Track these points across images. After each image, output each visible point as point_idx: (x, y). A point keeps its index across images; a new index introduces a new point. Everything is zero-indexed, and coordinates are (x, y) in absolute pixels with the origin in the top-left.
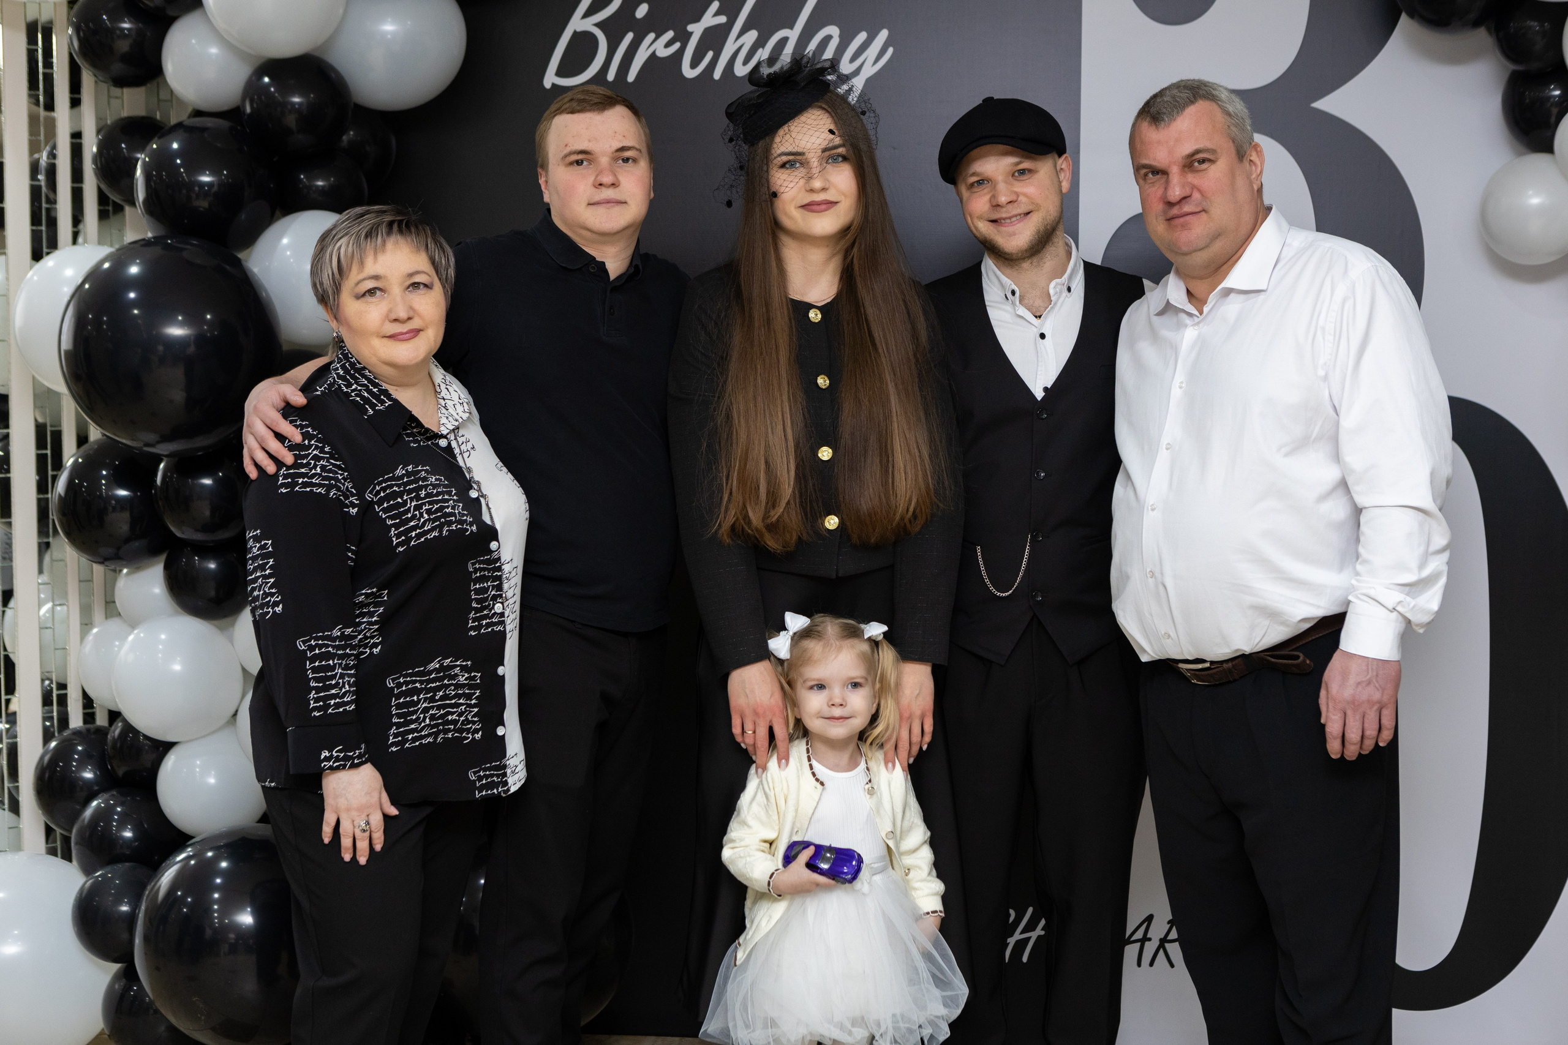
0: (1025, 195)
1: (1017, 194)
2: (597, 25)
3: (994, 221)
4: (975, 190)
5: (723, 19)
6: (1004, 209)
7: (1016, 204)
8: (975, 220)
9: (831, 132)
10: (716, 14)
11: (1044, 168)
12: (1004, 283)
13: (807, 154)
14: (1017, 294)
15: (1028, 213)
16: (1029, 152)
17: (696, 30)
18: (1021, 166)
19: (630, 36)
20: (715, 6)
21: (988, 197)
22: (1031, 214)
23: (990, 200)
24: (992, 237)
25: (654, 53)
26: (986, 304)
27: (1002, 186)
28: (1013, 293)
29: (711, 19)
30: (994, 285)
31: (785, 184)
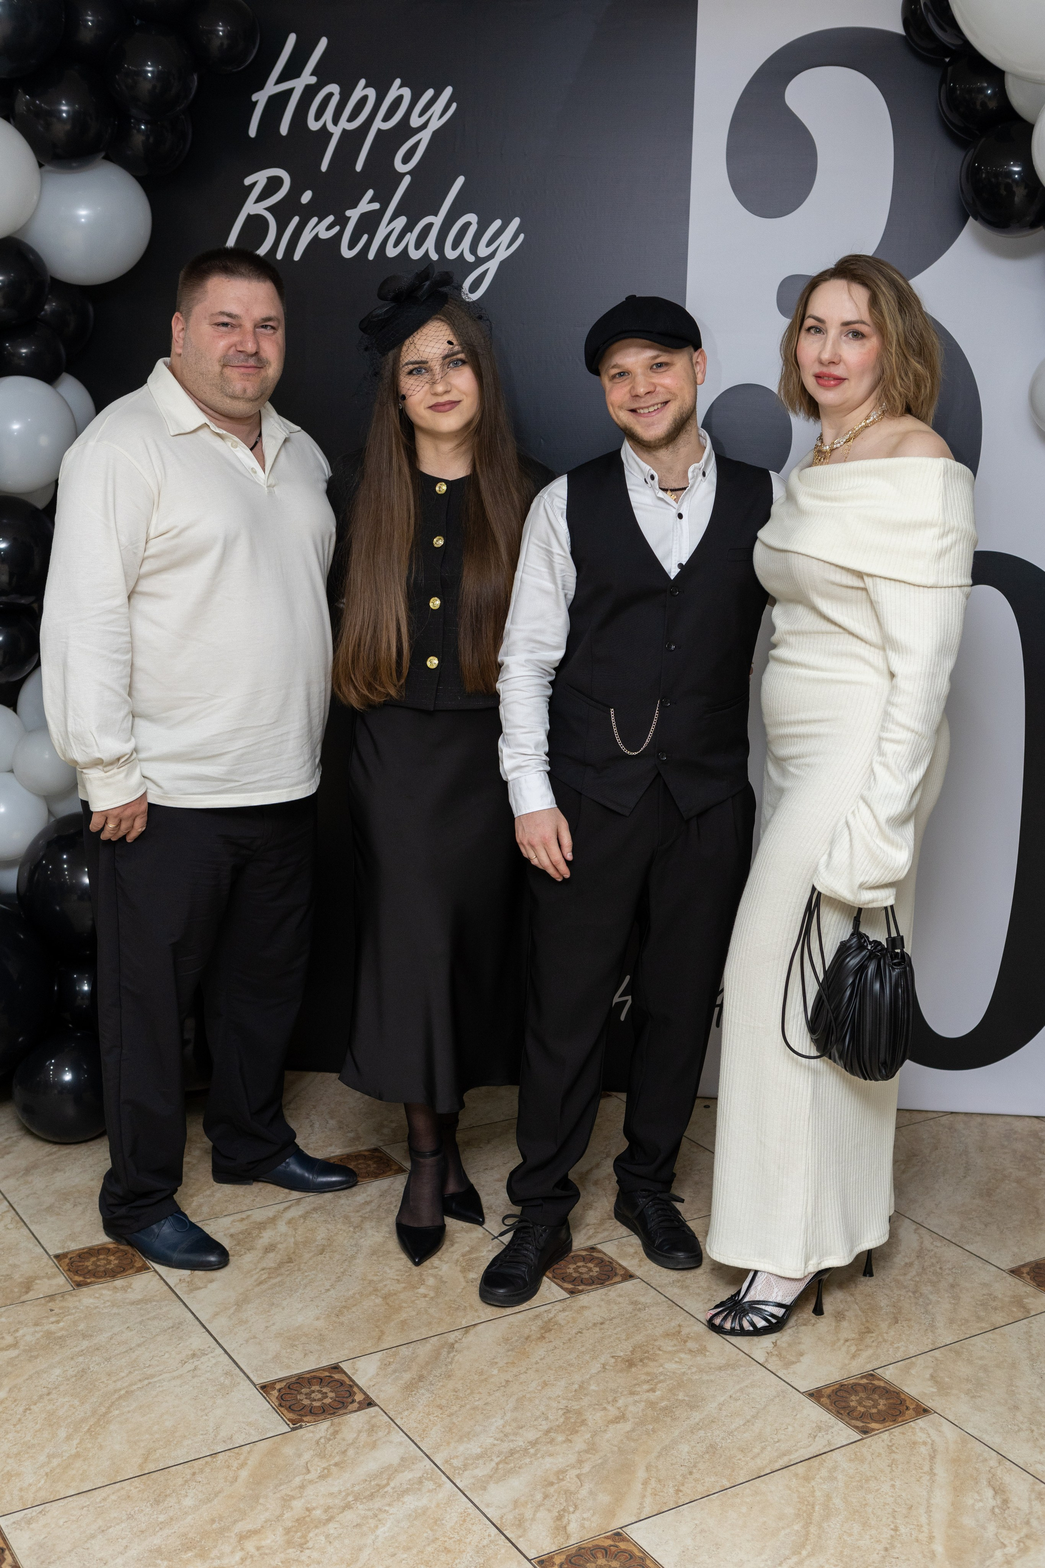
0: (663, 386)
1: (655, 385)
2: (267, 209)
3: (633, 411)
4: (616, 380)
5: (376, 206)
6: (643, 400)
7: (654, 394)
8: (617, 409)
9: (450, 343)
10: (371, 201)
11: (680, 361)
12: (643, 469)
13: (430, 363)
14: (656, 478)
15: (666, 403)
16: (666, 346)
17: (354, 215)
18: (659, 360)
19: (296, 220)
20: (370, 193)
21: (629, 388)
22: (669, 403)
23: (630, 391)
24: (632, 426)
25: (317, 235)
26: (628, 487)
27: (640, 379)
28: (652, 477)
29: (366, 205)
30: (634, 471)
31: (413, 388)
